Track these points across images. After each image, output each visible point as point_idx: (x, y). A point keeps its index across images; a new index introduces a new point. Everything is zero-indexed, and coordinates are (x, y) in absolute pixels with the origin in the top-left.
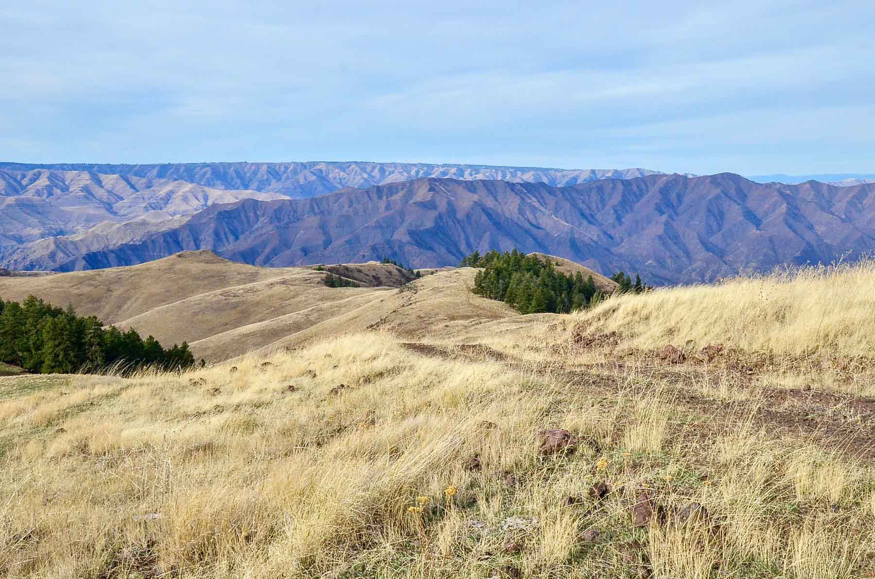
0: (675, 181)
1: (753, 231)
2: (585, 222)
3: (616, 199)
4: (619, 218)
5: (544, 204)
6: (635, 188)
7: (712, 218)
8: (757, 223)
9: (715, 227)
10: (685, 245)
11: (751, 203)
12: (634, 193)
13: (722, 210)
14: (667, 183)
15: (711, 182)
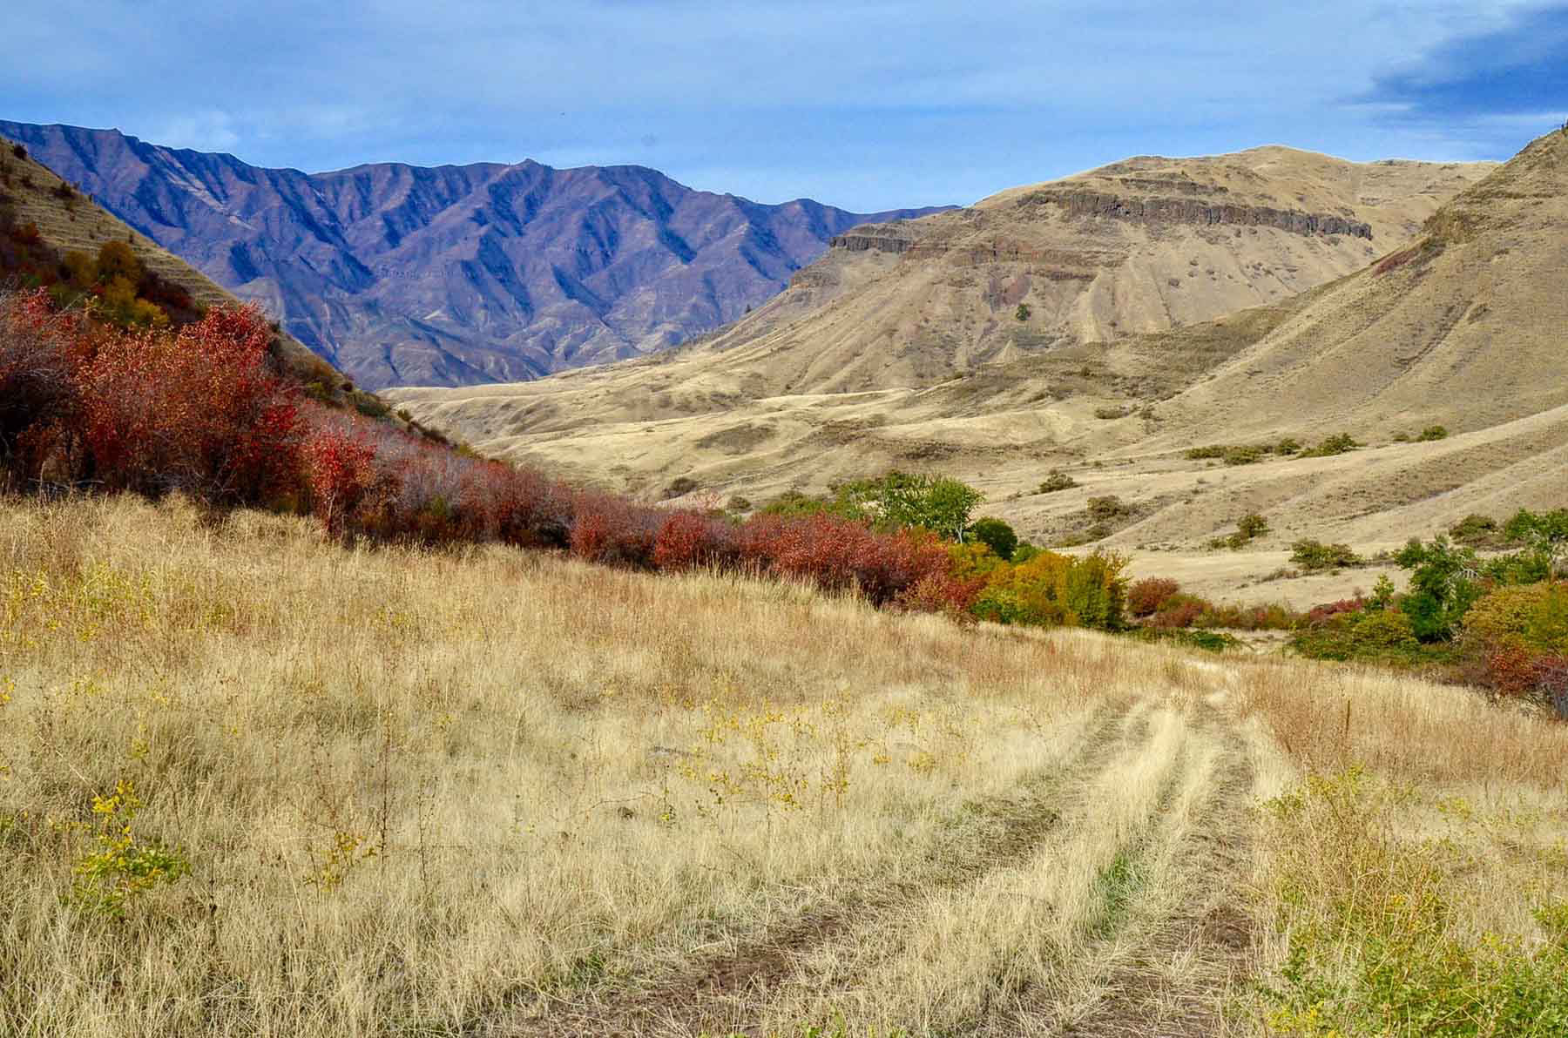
0: (527, 174)
1: (675, 266)
2: (310, 238)
3: (396, 200)
4: (393, 238)
5: (221, 196)
6: (441, 184)
7: (593, 241)
8: (687, 254)
9: (596, 258)
10: (523, 287)
11: (678, 224)
12: (438, 195)
13: (614, 227)
14: (508, 175)
15: (599, 177)
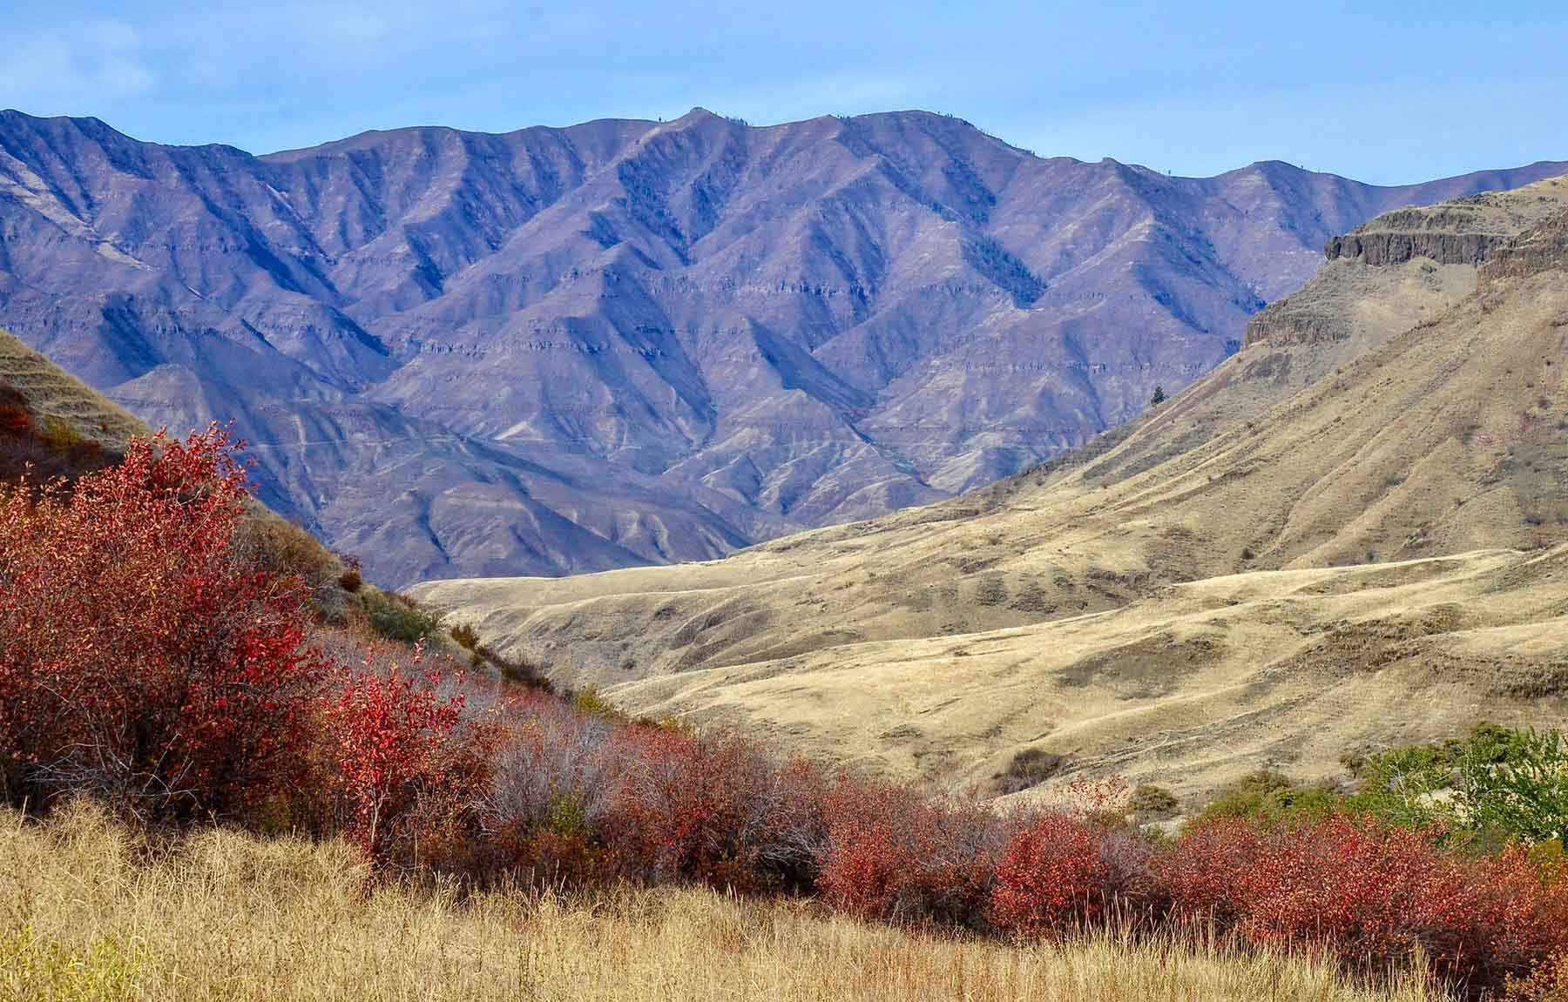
0: (693, 135)
1: (1002, 312)
2: (261, 283)
3: (434, 201)
4: (431, 277)
5: (81, 204)
6: (522, 166)
7: (831, 268)
8: (1027, 289)
9: (840, 304)
10: (694, 368)
11: (1007, 228)
12: (518, 190)
13: (876, 240)
14: (656, 142)
15: (843, 139)
